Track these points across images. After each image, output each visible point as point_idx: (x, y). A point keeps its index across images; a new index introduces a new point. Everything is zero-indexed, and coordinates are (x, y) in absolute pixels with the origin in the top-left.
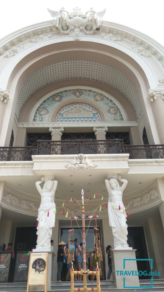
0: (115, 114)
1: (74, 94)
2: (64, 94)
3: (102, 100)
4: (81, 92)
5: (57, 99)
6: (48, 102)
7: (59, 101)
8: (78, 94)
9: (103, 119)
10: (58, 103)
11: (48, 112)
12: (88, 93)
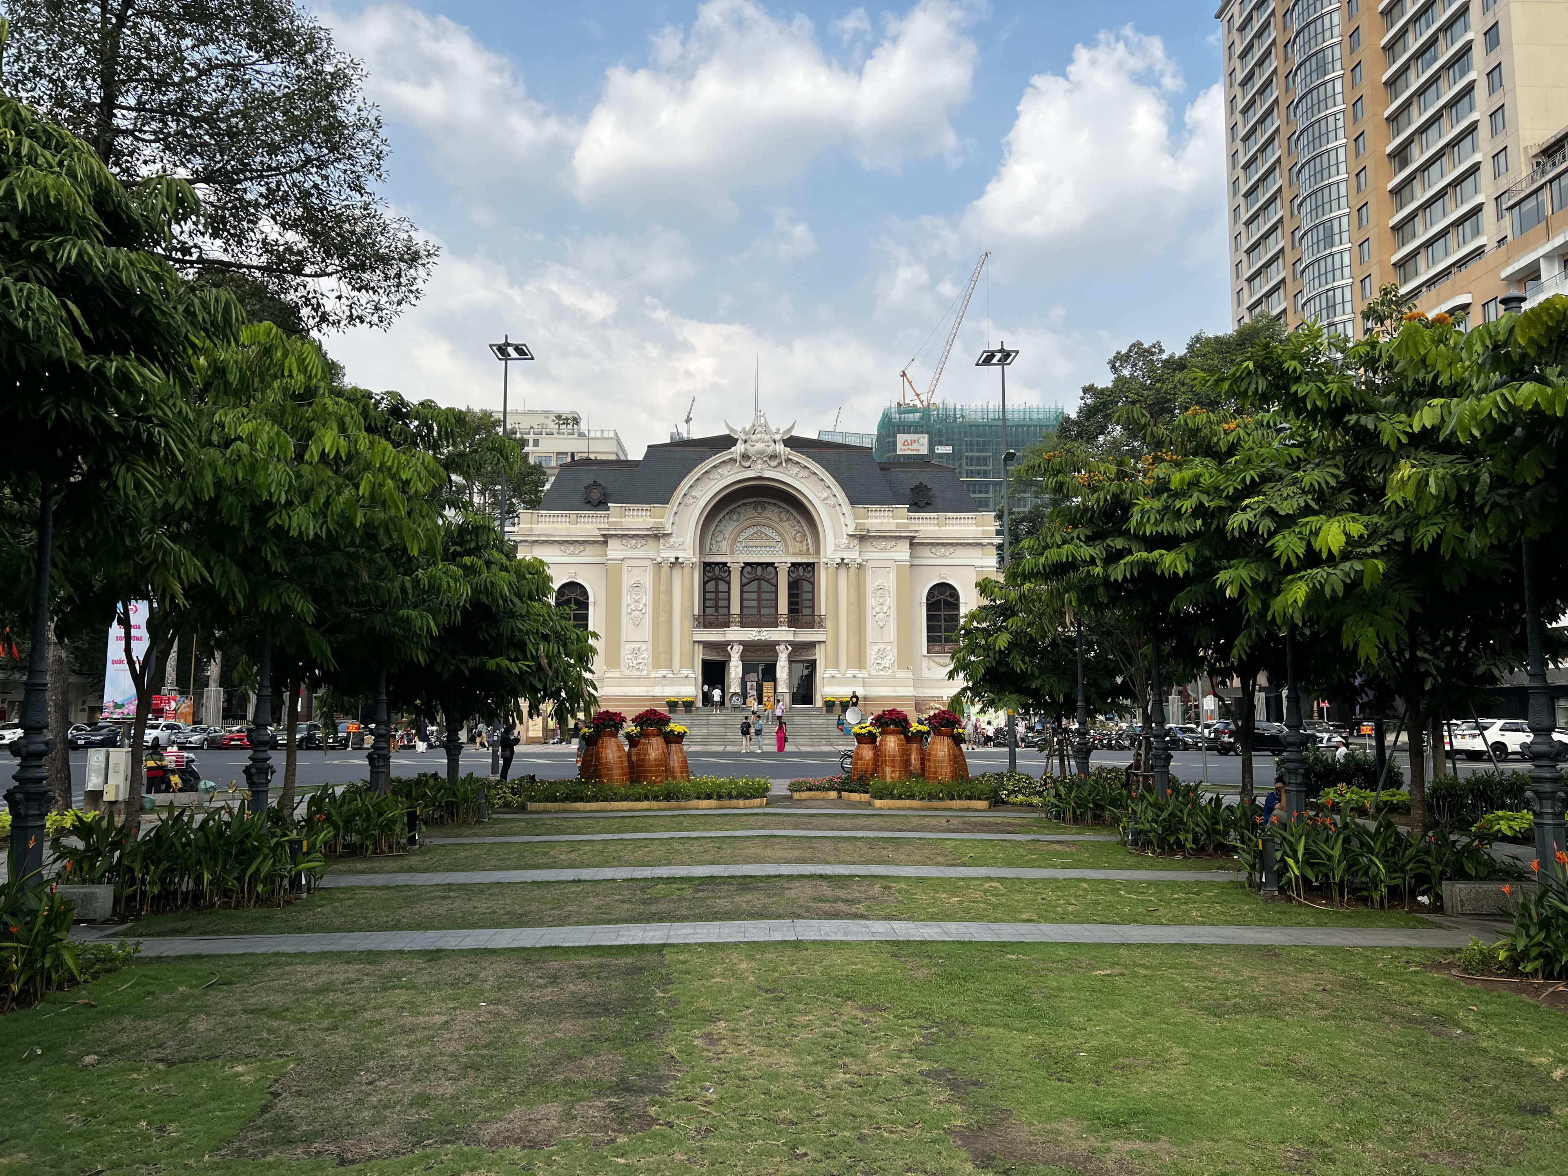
0: (801, 542)
1: (755, 509)
2: (742, 510)
3: (788, 519)
4: (763, 506)
5: (735, 517)
6: (724, 522)
7: (738, 520)
8: (760, 510)
9: (787, 553)
10: (736, 524)
11: (724, 539)
12: (772, 508)
